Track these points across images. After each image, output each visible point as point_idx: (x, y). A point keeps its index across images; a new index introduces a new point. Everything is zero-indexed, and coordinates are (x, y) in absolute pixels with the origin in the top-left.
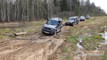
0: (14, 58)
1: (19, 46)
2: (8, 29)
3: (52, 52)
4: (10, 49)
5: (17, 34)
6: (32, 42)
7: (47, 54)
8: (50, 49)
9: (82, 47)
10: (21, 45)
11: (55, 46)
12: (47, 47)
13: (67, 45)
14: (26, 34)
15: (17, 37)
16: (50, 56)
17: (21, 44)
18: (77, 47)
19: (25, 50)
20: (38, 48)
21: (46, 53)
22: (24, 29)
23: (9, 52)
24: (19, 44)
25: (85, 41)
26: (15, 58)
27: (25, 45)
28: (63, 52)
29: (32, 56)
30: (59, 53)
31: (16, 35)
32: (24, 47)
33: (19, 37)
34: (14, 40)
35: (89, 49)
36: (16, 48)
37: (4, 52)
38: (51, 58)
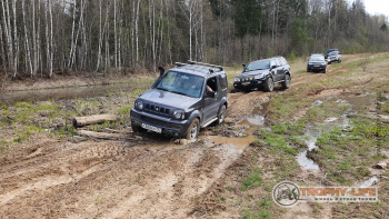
0: (71, 206)
1: (87, 163)
2: (48, 103)
3: (204, 185)
4: (58, 172)
5: (82, 120)
6: (135, 148)
7: (189, 192)
8: (197, 174)
9: (316, 167)
10: (96, 159)
11: (218, 163)
12: (187, 168)
13: (261, 159)
14: (111, 122)
15: (82, 131)
16: (200, 200)
17: (96, 155)
18: (298, 167)
19: (111, 179)
20: (155, 169)
21: (184, 189)
22: (105, 105)
23: (55, 183)
24: (89, 157)
25: (327, 147)
26: (76, 205)
27: (111, 160)
28: (247, 185)
29: (135, 199)
30: (230, 189)
31: (76, 125)
32: (106, 167)
33: (88, 133)
34: (70, 143)
35: (344, 175)
36: (79, 169)
37: (39, 183)
38: (204, 207)
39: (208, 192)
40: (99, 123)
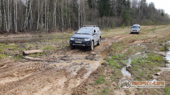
2: (13, 44)
3: (79, 82)
4: (12, 76)
5: (27, 52)
6: (50, 65)
8: (76, 77)
10: (31, 70)
11: (86, 72)
13: (106, 70)
14: (40, 53)
15: (27, 57)
16: (75, 90)
17: (31, 68)
18: (122, 75)
19: (36, 79)
20: (57, 75)
21: (70, 84)
22: (39, 45)
23: (10, 81)
24: (28, 69)
27: (38, 70)
28: (98, 83)
29: (46, 89)
30: (90, 84)
31: (24, 54)
32: (36, 73)
33: (29, 58)
34: (20, 63)
35: (141, 78)
36: (23, 74)
37: (3, 81)
38: (77, 92)
39: (80, 86)
40: (35, 54)
